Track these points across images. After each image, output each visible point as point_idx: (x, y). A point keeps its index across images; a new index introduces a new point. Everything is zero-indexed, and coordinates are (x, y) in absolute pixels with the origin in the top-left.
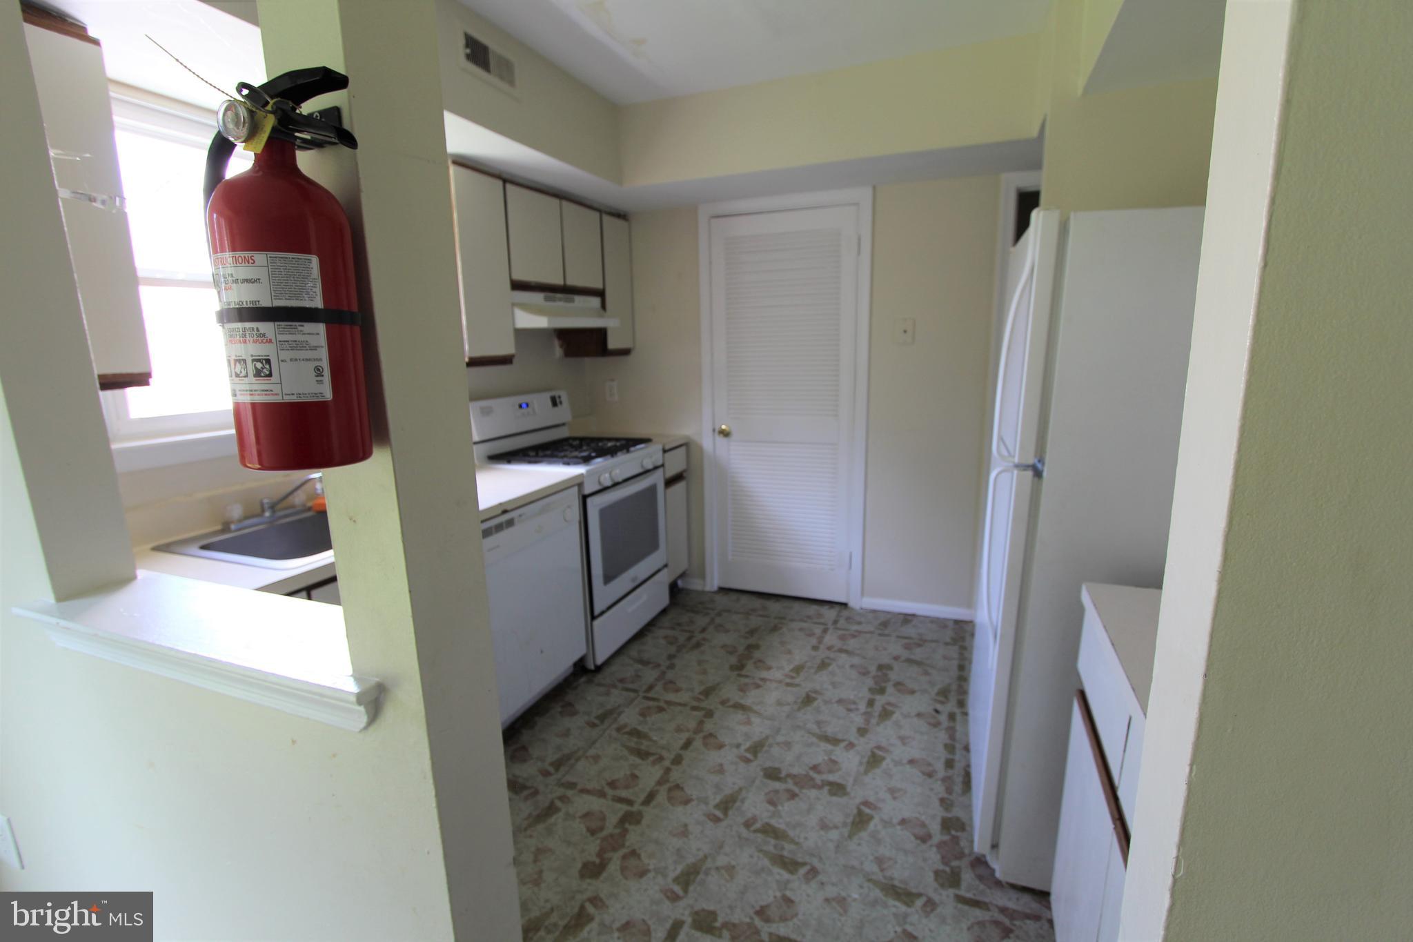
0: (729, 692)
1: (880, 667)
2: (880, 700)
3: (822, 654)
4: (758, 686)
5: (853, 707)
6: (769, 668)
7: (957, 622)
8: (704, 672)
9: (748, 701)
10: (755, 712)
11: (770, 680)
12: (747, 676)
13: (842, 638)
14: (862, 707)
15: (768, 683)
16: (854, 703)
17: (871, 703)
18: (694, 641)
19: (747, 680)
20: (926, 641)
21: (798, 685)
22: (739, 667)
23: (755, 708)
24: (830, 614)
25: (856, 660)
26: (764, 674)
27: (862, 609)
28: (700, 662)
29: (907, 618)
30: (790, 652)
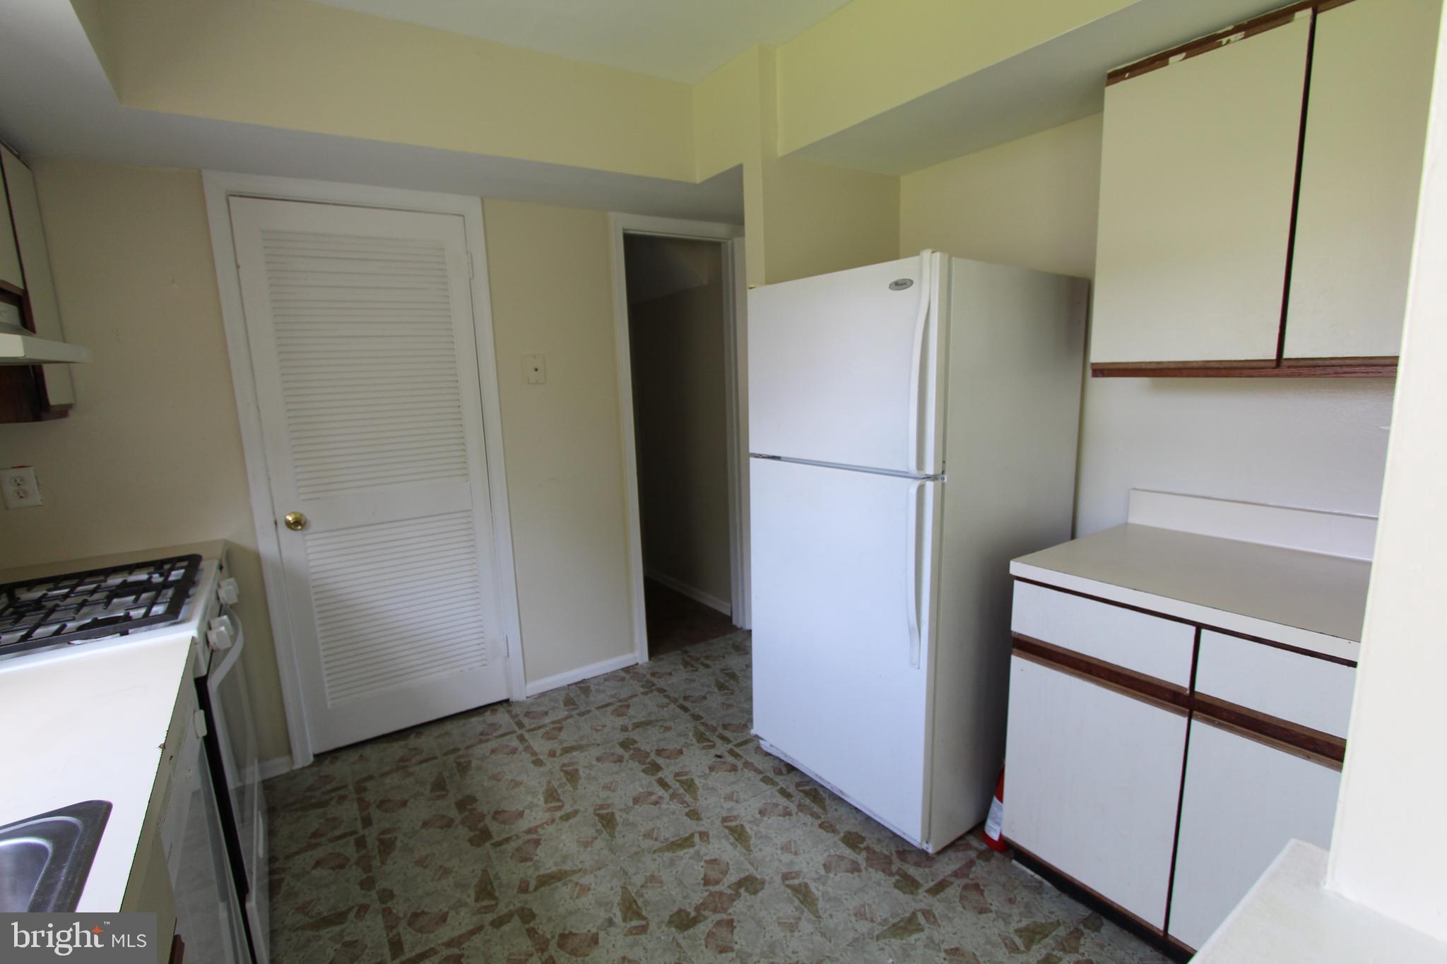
0: (509, 872)
1: (625, 745)
2: (667, 774)
3: (554, 765)
4: (537, 843)
5: (653, 798)
6: (521, 814)
7: (627, 670)
8: (446, 872)
9: (549, 866)
10: (574, 872)
11: (542, 826)
12: (508, 840)
13: (549, 736)
14: (660, 792)
15: (541, 831)
16: (651, 794)
17: (663, 784)
18: (372, 842)
19: (514, 844)
20: (625, 700)
21: (576, 813)
22: (483, 836)
23: (567, 867)
24: (502, 717)
25: (596, 752)
26: (523, 825)
27: (527, 697)
28: (421, 863)
29: (583, 686)
30: (517, 784)
